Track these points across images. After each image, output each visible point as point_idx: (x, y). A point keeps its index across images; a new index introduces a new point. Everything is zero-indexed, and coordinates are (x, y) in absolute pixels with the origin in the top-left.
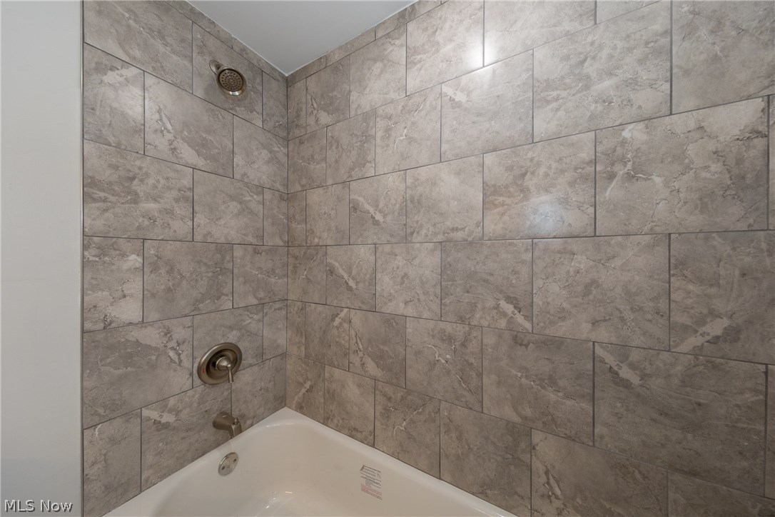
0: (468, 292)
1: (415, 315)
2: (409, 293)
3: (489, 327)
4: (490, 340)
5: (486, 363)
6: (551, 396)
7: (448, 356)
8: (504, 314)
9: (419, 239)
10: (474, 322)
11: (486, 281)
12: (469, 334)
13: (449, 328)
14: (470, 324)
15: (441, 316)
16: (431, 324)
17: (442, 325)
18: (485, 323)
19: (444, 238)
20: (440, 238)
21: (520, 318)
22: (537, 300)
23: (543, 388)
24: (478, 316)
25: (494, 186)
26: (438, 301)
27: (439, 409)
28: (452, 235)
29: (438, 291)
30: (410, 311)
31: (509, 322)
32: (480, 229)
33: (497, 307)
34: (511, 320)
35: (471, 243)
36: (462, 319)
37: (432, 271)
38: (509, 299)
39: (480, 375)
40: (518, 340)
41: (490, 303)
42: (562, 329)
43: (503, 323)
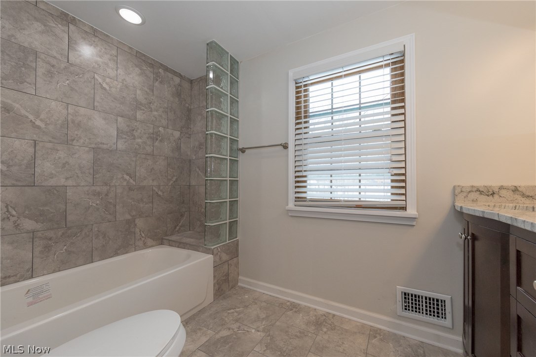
0: (109, 172)
1: (74, 184)
2: (70, 173)
3: (119, 185)
4: (119, 191)
5: (118, 200)
6: (142, 205)
7: (98, 202)
8: (126, 180)
9: (78, 144)
10: (112, 184)
11: (118, 167)
12: (110, 190)
13: (98, 189)
14: (110, 185)
15: (93, 184)
16: (86, 188)
17: (94, 188)
18: (117, 184)
19: (96, 147)
20: (93, 146)
21: (131, 181)
22: (137, 174)
23: (139, 203)
24: (114, 182)
25: (122, 130)
26: (92, 176)
27: (92, 229)
28: (100, 146)
29: (91, 171)
30: (70, 183)
31: (127, 183)
32: (115, 146)
33: (123, 177)
34: (128, 182)
35: (111, 151)
36: (106, 184)
37: (88, 162)
38: (127, 174)
39: (115, 206)
40: (131, 189)
41: (120, 176)
42: (145, 183)
43: (125, 183)
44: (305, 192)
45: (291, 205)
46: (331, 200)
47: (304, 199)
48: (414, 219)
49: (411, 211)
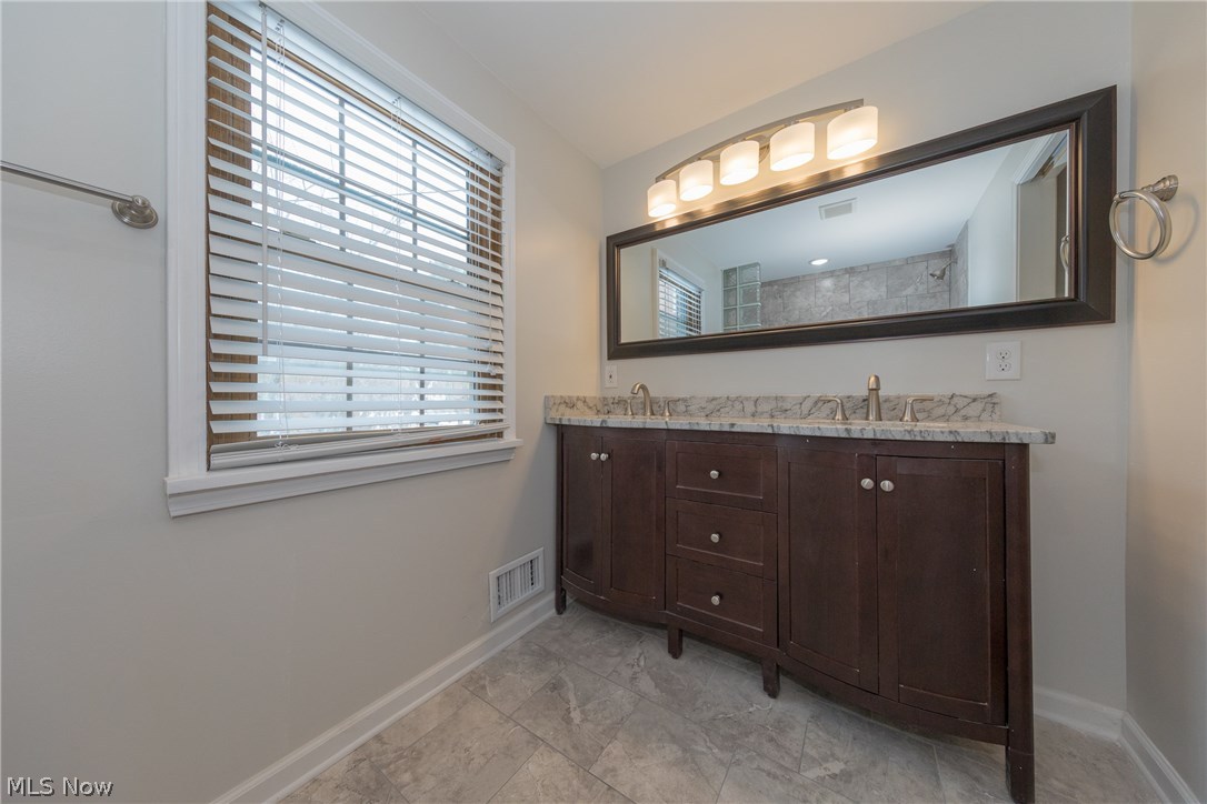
44: (252, 417)
45: (188, 470)
46: (349, 435)
47: (247, 441)
48: (512, 449)
49: (510, 438)
